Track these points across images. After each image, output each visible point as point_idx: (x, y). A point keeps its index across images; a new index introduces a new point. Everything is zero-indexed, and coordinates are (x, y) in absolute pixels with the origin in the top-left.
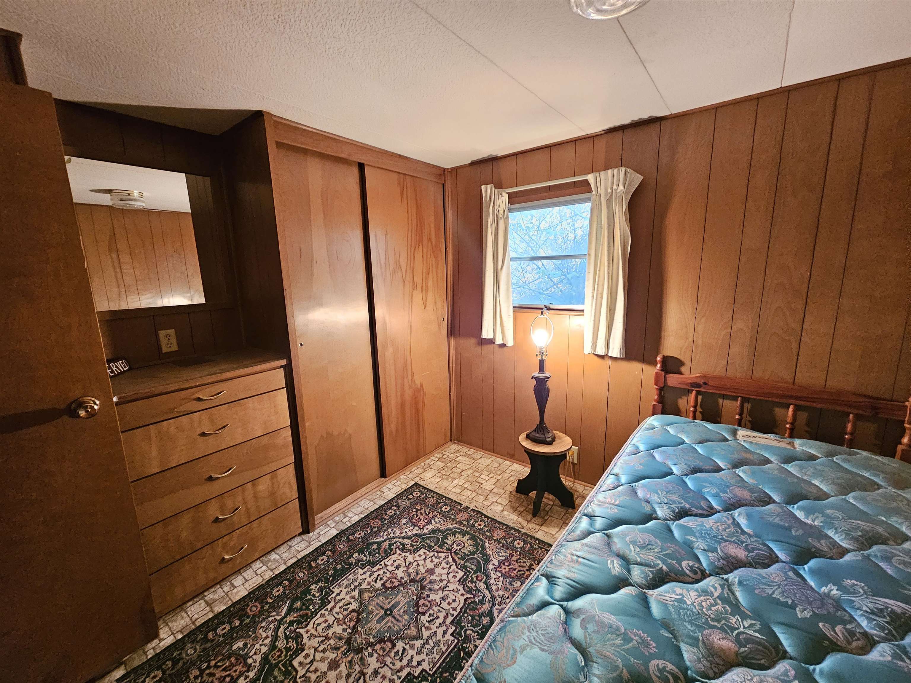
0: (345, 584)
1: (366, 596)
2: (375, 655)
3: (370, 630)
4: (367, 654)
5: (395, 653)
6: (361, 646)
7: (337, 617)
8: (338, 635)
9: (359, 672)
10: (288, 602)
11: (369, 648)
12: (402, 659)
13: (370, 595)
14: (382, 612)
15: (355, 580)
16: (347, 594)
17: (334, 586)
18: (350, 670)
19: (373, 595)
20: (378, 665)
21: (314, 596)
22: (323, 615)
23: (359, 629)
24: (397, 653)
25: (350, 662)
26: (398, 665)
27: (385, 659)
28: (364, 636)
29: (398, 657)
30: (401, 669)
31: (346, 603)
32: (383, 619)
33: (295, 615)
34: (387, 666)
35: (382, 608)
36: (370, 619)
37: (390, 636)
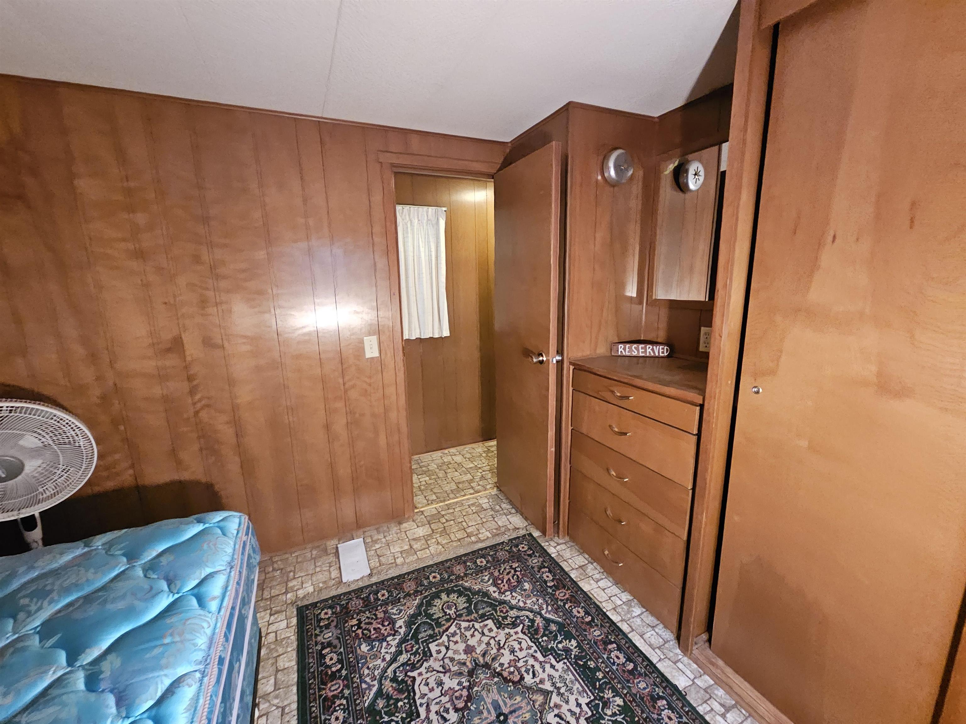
0: (566, 677)
1: (540, 699)
2: (457, 688)
3: (489, 691)
4: (463, 680)
5: (448, 709)
6: (474, 676)
7: (521, 661)
8: (499, 658)
9: (450, 669)
10: (560, 620)
11: (468, 684)
12: (437, 715)
13: (538, 703)
14: (505, 710)
15: (570, 690)
16: (549, 676)
17: (568, 664)
18: (456, 662)
19: (536, 707)
20: (446, 687)
21: (560, 642)
22: (529, 648)
23: (496, 679)
24: (447, 711)
25: (464, 664)
26: (434, 708)
27: (448, 696)
28: (484, 682)
29: (442, 710)
30: (428, 710)
31: (536, 672)
32: (495, 709)
33: (541, 624)
34: (440, 697)
35: (511, 712)
36: (502, 693)
37: (470, 709)
